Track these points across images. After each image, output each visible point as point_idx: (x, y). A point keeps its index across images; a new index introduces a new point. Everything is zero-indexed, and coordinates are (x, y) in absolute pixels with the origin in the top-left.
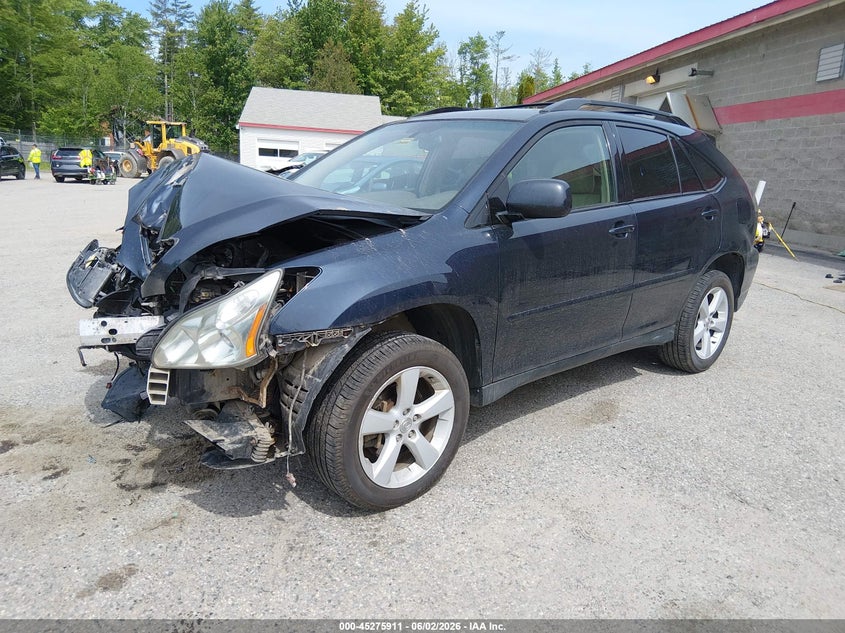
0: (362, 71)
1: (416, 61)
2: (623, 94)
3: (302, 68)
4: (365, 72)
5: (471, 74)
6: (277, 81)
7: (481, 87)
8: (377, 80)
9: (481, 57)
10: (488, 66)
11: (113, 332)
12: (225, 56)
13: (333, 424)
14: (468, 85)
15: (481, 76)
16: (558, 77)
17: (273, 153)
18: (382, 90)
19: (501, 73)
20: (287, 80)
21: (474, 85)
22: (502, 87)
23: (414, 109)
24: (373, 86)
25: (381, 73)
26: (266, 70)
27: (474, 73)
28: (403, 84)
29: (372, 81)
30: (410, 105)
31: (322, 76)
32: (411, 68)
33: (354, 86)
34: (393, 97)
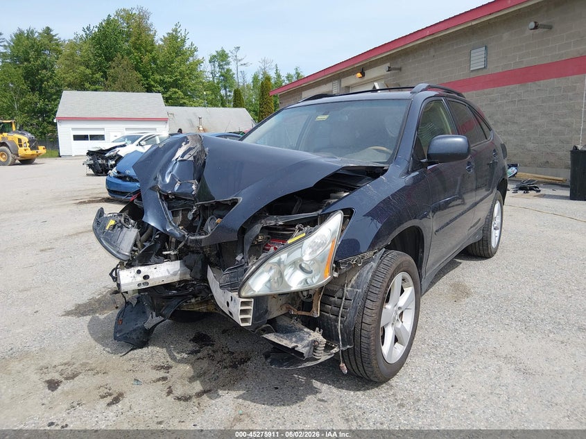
0: (144, 76)
1: (183, 68)
2: (340, 85)
3: (98, 75)
4: (146, 77)
5: (220, 76)
6: (80, 86)
7: (227, 85)
8: (156, 81)
9: (226, 64)
10: (231, 70)
11: (146, 277)
12: (38, 70)
13: (367, 322)
14: (218, 83)
15: (227, 77)
16: (279, 76)
17: (85, 138)
18: (160, 88)
19: (240, 75)
20: (87, 85)
21: (223, 83)
22: (242, 84)
23: (185, 101)
24: (154, 87)
25: (158, 77)
26: (70, 79)
27: (222, 75)
28: (175, 84)
29: (152, 83)
30: (182, 98)
31: (114, 81)
32: (180, 73)
33: (140, 88)
34: (169, 93)
